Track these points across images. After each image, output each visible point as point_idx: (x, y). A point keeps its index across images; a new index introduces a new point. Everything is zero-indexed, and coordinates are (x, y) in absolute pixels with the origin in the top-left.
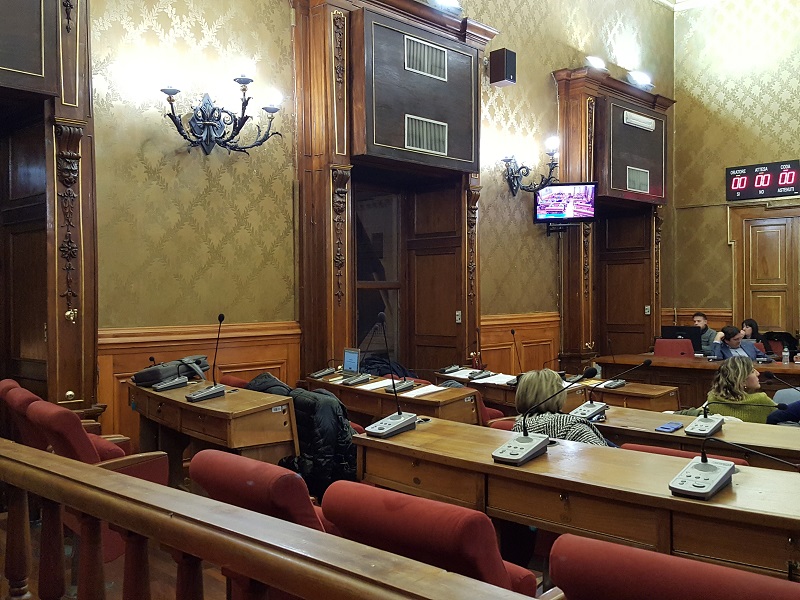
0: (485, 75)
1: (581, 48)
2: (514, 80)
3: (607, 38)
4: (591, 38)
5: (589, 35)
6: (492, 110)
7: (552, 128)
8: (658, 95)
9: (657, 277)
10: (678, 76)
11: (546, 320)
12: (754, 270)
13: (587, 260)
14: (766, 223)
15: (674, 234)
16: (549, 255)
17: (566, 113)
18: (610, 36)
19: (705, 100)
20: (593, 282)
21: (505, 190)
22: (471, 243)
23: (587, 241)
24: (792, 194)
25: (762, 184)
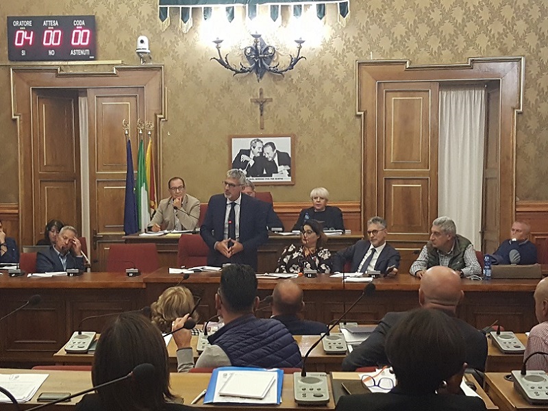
24: (86, 58)
25: (52, 41)
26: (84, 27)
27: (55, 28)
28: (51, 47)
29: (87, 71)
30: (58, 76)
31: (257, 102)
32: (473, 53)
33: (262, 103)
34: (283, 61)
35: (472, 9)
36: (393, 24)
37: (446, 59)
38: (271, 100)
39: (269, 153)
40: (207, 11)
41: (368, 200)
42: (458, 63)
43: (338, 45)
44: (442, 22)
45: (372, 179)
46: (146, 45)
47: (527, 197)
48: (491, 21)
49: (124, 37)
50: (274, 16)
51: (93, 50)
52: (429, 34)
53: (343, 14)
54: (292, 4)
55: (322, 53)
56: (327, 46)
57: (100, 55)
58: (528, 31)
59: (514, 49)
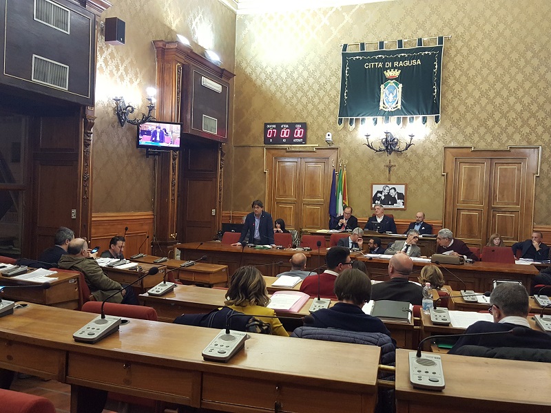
0: (102, 34)
1: (174, 27)
2: (123, 42)
3: (192, 24)
4: (180, 22)
5: (179, 19)
6: (106, 61)
7: (151, 81)
8: (224, 70)
9: (220, 190)
10: (238, 59)
11: (143, 217)
12: (278, 189)
13: (174, 177)
14: (286, 160)
15: (232, 163)
16: (148, 171)
17: (162, 71)
18: (194, 23)
19: (254, 76)
20: (178, 192)
21: (115, 122)
22: (86, 159)
23: (174, 163)
24: (301, 143)
25: (285, 135)
26: (300, 128)
27: (287, 128)
28: (285, 138)
29: (301, 150)
30: (287, 152)
31: (387, 166)
32: (511, 143)
33: (390, 167)
34: (402, 146)
35: (511, 120)
36: (465, 127)
37: (496, 146)
38: (395, 166)
39: (393, 193)
40: (363, 120)
41: (447, 220)
42: (502, 148)
43: (433, 138)
44: (493, 127)
45: (449, 209)
46: (330, 137)
47: (540, 223)
48: (522, 126)
49: (320, 133)
50: (398, 123)
51: (304, 139)
52: (486, 133)
53: (437, 122)
54: (409, 116)
55: (424, 142)
56: (427, 138)
57: (308, 142)
58: (544, 132)
59: (536, 141)
